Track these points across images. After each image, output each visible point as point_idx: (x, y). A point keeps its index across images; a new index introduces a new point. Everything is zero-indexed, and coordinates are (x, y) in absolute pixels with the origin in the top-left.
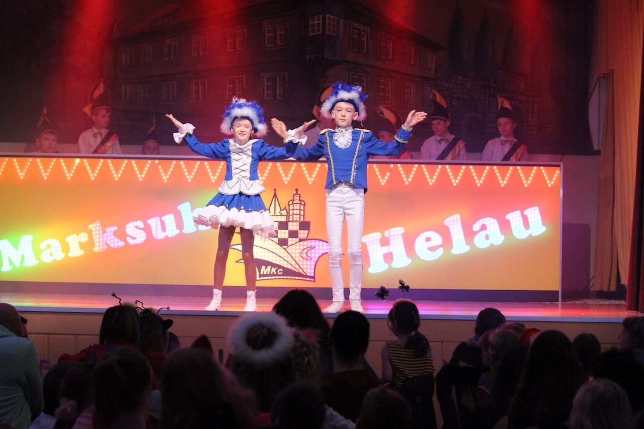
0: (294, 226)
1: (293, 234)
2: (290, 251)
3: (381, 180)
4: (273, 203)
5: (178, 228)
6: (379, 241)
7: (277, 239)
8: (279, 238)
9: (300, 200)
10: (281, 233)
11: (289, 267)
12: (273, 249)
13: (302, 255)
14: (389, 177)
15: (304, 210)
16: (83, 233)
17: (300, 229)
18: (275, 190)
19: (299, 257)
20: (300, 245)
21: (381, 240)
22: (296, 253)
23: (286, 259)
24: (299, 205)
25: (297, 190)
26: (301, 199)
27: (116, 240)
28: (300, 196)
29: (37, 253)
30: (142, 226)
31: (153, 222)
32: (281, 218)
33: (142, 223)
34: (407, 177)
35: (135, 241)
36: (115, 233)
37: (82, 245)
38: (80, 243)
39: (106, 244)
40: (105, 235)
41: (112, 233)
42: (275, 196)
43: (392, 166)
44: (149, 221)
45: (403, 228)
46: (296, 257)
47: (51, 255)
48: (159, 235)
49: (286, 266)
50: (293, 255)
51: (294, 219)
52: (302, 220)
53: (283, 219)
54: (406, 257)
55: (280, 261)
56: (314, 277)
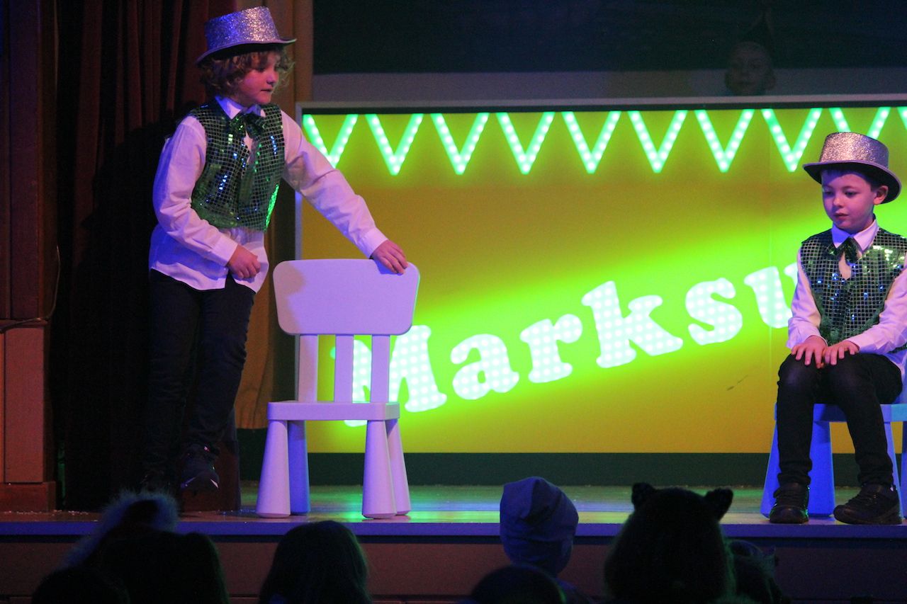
16: (568, 316)
27: (661, 333)
29: (444, 373)
30: (731, 295)
31: (762, 282)
33: (730, 285)
35: (711, 334)
36: (655, 315)
37: (565, 350)
38: (559, 343)
39: (633, 345)
40: (629, 319)
41: (648, 313)
44: (750, 280)
47: (481, 378)
48: (779, 316)
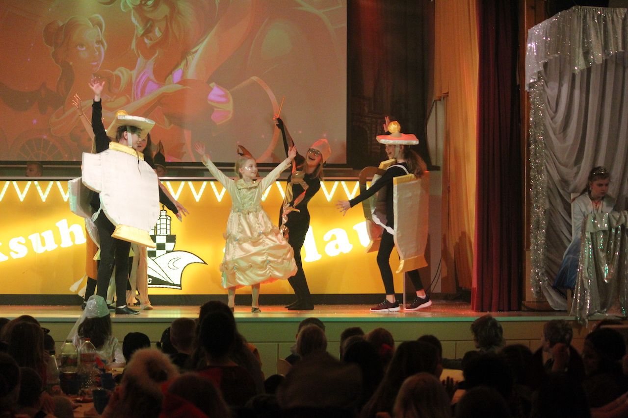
0: (161, 240)
1: (161, 247)
2: (158, 262)
5: (56, 242)
9: (166, 216)
11: (158, 276)
13: (169, 265)
15: (170, 225)
17: (167, 242)
19: (166, 267)
20: (167, 257)
22: (163, 264)
23: (154, 269)
24: (165, 220)
25: (163, 207)
28: (166, 212)
30: (24, 242)
31: (34, 238)
33: (23, 239)
35: (17, 255)
44: (30, 237)
46: (163, 267)
48: (39, 250)
49: (155, 276)
50: (161, 266)
51: (161, 233)
56: (180, 286)
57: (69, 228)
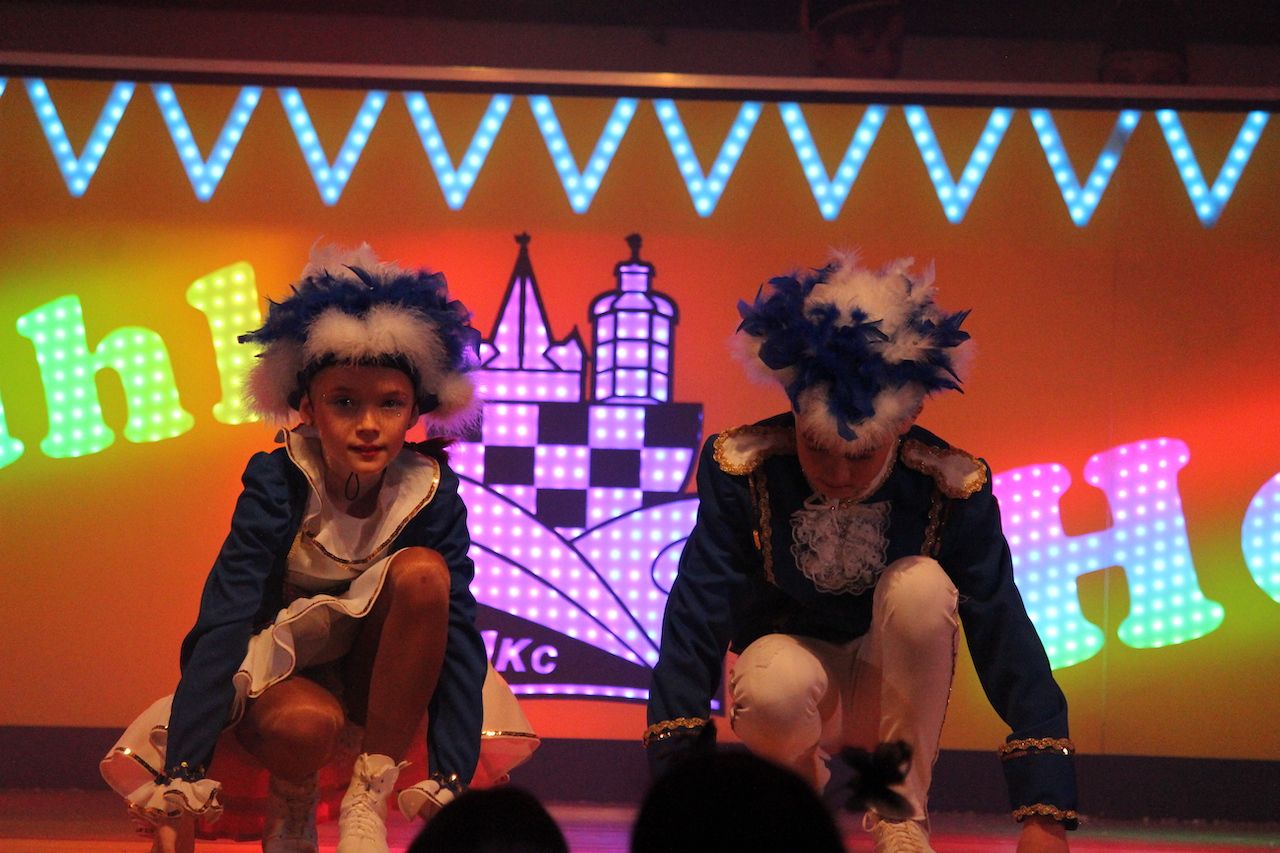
0: (616, 428)
1: (615, 468)
2: (595, 555)
3: (1069, 195)
4: (513, 309)
5: (13, 432)
6: (1055, 510)
7: (533, 492)
8: (539, 485)
9: (649, 293)
10: (551, 461)
11: (592, 635)
12: (507, 539)
13: (657, 575)
14: (1115, 178)
15: (671, 346)
17: (651, 442)
18: (523, 239)
19: (641, 587)
20: (647, 525)
21: (1064, 501)
22: (625, 565)
23: (574, 594)
24: (643, 316)
25: (634, 241)
26: (657, 286)
28: (651, 275)
32: (551, 386)
34: (1210, 176)
42: (523, 270)
43: (1129, 119)
45: (1180, 444)
46: (626, 583)
49: (572, 633)
50: (614, 576)
51: (621, 392)
52: (661, 395)
53: (564, 391)
54: (1197, 596)
55: (543, 604)
57: (92, 346)
